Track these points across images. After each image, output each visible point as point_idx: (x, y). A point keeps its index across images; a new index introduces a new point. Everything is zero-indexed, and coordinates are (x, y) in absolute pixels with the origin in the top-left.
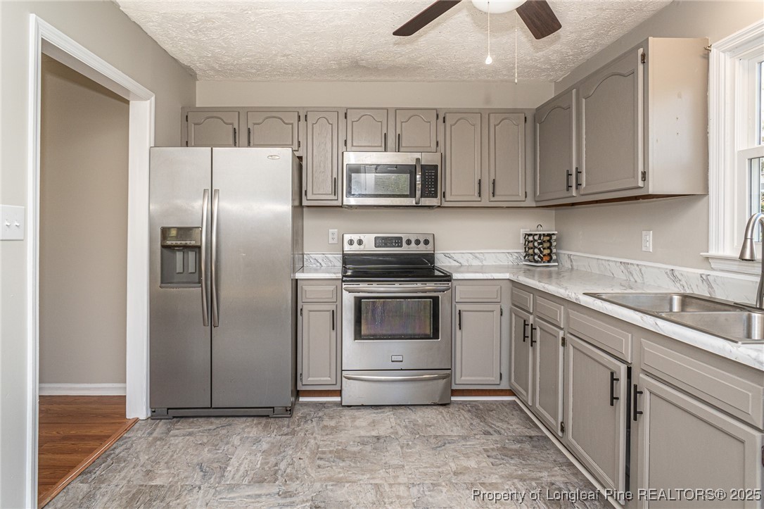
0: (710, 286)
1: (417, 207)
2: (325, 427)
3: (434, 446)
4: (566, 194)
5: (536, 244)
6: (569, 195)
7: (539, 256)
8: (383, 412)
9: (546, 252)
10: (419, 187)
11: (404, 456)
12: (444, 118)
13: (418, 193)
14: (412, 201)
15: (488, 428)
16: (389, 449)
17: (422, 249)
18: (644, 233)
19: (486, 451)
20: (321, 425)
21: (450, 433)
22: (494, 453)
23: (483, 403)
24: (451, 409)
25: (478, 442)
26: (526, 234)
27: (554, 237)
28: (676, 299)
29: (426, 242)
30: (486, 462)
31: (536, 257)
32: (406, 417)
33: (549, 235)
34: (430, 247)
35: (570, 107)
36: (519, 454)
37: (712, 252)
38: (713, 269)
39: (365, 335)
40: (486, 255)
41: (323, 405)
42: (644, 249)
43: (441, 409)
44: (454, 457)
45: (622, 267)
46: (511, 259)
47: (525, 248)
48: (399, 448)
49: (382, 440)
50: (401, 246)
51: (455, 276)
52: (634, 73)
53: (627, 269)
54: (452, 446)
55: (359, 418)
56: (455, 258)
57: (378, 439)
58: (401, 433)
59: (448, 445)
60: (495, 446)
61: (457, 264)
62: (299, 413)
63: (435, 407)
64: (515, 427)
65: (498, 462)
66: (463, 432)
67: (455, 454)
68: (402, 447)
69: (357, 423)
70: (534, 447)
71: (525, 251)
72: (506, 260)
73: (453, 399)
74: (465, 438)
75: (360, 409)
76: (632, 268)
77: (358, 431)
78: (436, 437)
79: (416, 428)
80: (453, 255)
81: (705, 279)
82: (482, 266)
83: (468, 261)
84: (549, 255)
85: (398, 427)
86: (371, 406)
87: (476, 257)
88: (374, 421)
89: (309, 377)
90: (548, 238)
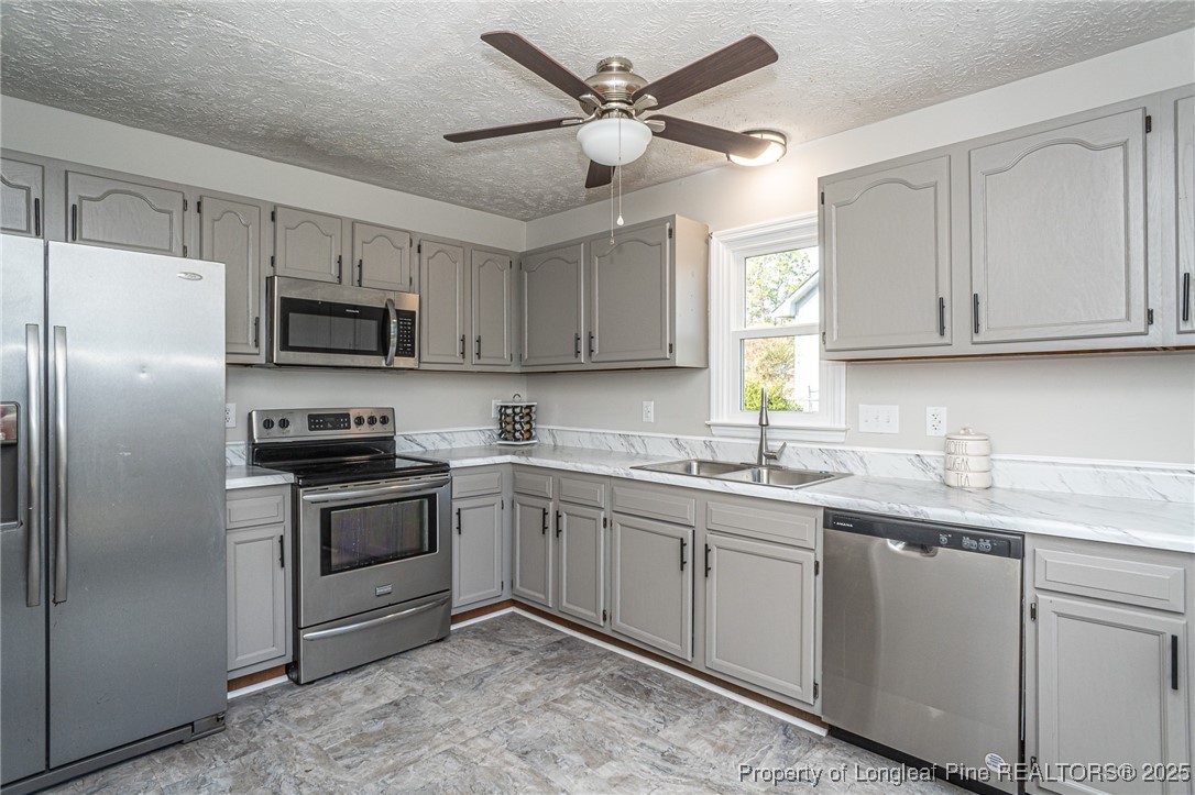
0: (713, 451)
1: (389, 369)
2: (300, 721)
3: (471, 686)
4: (573, 360)
5: (517, 418)
6: (576, 361)
7: (521, 434)
8: (369, 673)
9: (526, 427)
10: (394, 340)
11: (448, 709)
12: (419, 246)
13: (392, 350)
14: (381, 362)
15: (511, 648)
16: (422, 710)
17: (378, 430)
18: (645, 403)
19: (530, 670)
20: (292, 721)
21: (476, 667)
22: (540, 669)
23: (483, 624)
24: (454, 641)
25: (512, 664)
26: (502, 407)
27: (534, 409)
28: (695, 465)
29: (384, 420)
30: (541, 681)
31: (517, 434)
32: (407, 668)
33: (528, 407)
34: (388, 427)
35: (577, 262)
36: (561, 661)
37: (713, 420)
38: (713, 436)
39: (337, 566)
40: (455, 435)
41: (263, 693)
42: (645, 419)
43: (441, 645)
44: (506, 689)
45: (622, 440)
46: (483, 438)
47: (501, 424)
48: (435, 705)
49: (403, 704)
50: (349, 427)
51: (453, 464)
52: (661, 245)
53: (626, 440)
54: (491, 679)
55: (341, 692)
56: (419, 441)
57: (396, 705)
58: (417, 687)
59: (486, 680)
60: (535, 662)
61: (421, 449)
62: (234, 719)
63: (432, 646)
64: (536, 637)
65: (552, 676)
66: (490, 661)
67: (502, 685)
68: (437, 702)
69: (345, 697)
70: (569, 649)
71: (501, 428)
72: (478, 440)
73: (453, 628)
74: (497, 666)
75: (330, 681)
76: (633, 441)
77: (358, 706)
78: (466, 676)
79: (432, 675)
80: (415, 437)
81: (708, 445)
82: (451, 450)
83: (434, 443)
84: (528, 431)
85: (407, 683)
86: (345, 671)
87: (444, 438)
88: (368, 688)
89: (236, 656)
90: (528, 411)
